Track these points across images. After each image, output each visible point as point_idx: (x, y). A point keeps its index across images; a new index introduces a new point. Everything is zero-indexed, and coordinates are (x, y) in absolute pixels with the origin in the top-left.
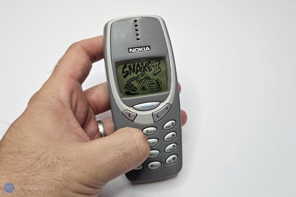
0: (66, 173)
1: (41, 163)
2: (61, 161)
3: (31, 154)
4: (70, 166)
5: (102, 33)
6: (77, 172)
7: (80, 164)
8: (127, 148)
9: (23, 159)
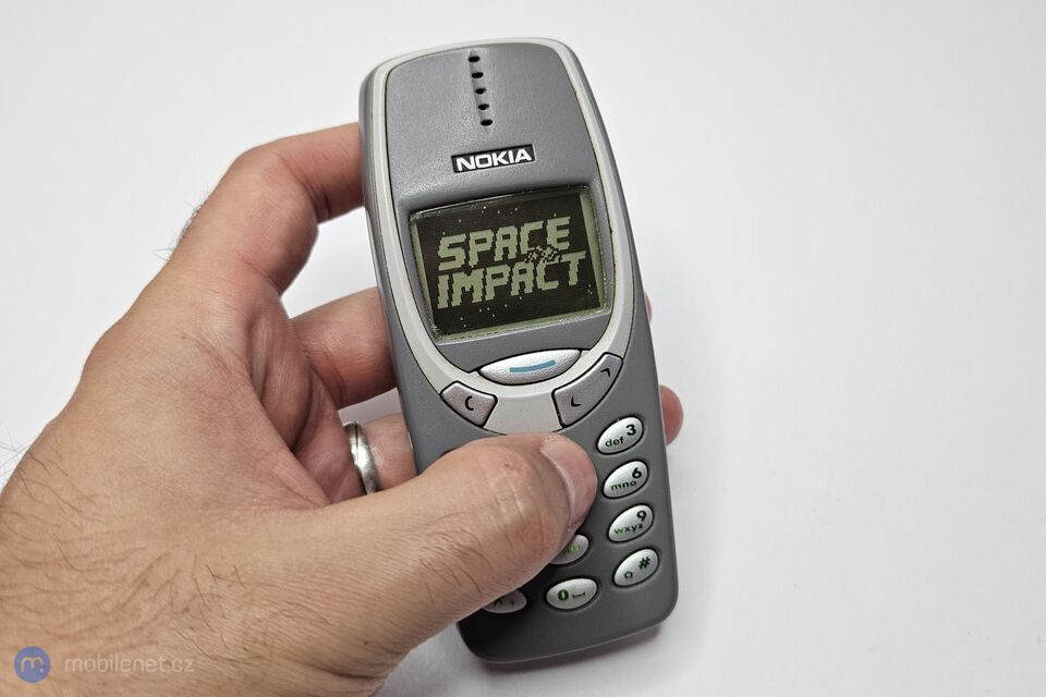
0: (252, 632)
1: (153, 599)
2: (229, 586)
3: (110, 566)
4: (266, 603)
5: (353, 116)
6: (293, 623)
7: (301, 594)
8: (467, 529)
9: (85, 585)
